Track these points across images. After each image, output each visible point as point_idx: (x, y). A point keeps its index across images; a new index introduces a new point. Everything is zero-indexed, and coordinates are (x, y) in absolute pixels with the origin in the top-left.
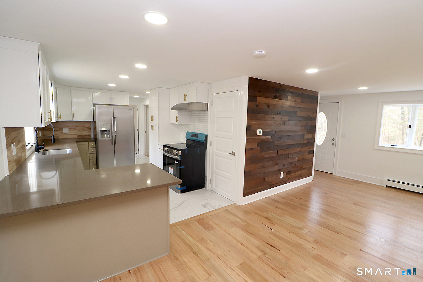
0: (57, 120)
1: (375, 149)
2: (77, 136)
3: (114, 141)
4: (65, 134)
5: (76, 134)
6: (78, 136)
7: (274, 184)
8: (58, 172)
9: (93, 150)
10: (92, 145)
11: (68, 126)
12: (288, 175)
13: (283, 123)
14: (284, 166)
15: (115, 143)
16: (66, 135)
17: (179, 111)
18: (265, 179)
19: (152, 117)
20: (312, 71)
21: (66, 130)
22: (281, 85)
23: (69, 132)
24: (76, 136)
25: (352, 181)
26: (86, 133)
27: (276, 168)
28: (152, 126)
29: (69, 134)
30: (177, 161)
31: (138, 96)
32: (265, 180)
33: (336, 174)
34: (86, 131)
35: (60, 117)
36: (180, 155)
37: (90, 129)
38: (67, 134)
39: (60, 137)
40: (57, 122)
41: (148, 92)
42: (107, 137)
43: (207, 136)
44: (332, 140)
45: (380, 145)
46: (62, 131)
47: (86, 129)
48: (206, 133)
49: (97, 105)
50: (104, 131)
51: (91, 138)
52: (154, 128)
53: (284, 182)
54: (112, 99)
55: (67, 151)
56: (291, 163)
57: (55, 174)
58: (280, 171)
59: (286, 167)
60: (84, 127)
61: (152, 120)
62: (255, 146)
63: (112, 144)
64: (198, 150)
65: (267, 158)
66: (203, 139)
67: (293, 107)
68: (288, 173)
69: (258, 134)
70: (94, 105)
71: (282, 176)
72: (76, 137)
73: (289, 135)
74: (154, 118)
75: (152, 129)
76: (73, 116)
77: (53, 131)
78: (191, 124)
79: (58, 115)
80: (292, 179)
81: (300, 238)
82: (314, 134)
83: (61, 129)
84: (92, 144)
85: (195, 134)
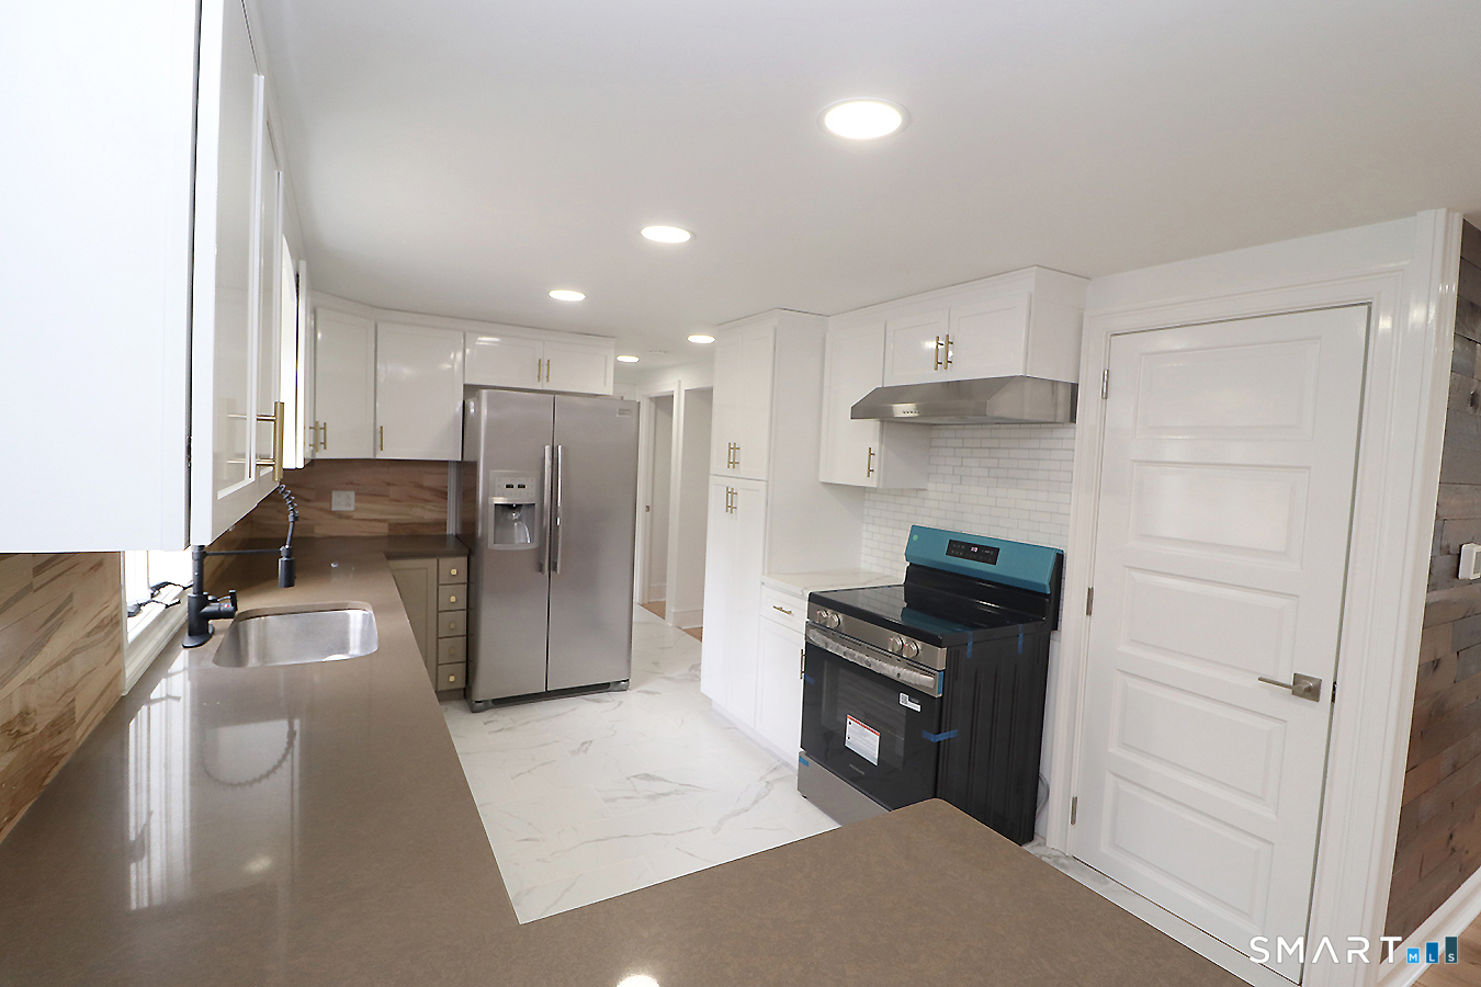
0: (309, 457)
2: (390, 525)
3: (547, 557)
4: (340, 515)
5: (384, 517)
6: (393, 526)
8: (297, 723)
9: (454, 598)
10: (454, 572)
11: (352, 483)
15: (552, 566)
16: (344, 521)
17: (882, 422)
19: (734, 448)
21: (343, 501)
23: (356, 509)
24: (386, 525)
26: (425, 513)
28: (731, 493)
29: (356, 516)
30: (914, 693)
31: (636, 360)
34: (429, 506)
35: (324, 443)
36: (941, 665)
37: (443, 494)
38: (348, 518)
39: (319, 531)
40: (311, 464)
41: (701, 339)
42: (522, 537)
43: (1060, 558)
46: (324, 505)
47: (427, 495)
48: (1056, 544)
49: (484, 392)
50: (509, 507)
51: (445, 537)
52: (739, 501)
54: (542, 367)
55: (352, 619)
57: (284, 757)
60: (421, 486)
61: (733, 463)
62: (1445, 645)
63: (541, 569)
66: (1043, 579)
70: (471, 390)
72: (383, 529)
74: (742, 457)
75: (730, 508)
76: (379, 435)
77: (291, 519)
78: (931, 486)
79: (317, 431)
83: (325, 495)
84: (454, 568)
85: (975, 546)
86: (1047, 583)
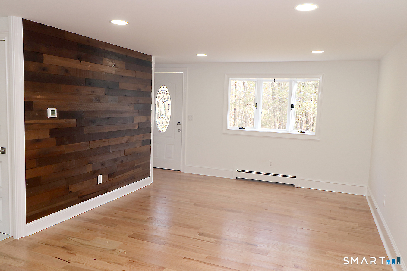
1: (223, 134)
7: (86, 195)
12: (111, 179)
13: (96, 98)
14: (103, 164)
18: (67, 188)
25: (201, 177)
27: (89, 169)
32: (70, 190)
44: (177, 124)
45: (228, 128)
56: (115, 160)
58: (95, 174)
59: (106, 166)
62: (45, 135)
65: (69, 154)
68: (111, 175)
69: (50, 116)
71: (100, 182)
73: (108, 118)
80: (118, 184)
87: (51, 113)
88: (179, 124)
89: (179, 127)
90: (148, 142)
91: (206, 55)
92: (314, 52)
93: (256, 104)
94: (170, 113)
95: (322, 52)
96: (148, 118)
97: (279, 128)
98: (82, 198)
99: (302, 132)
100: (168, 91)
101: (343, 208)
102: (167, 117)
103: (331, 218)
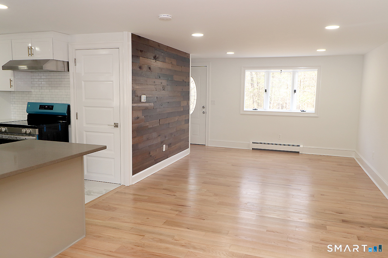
1: (241, 114)
7: (158, 159)
12: (169, 148)
13: (163, 88)
14: (165, 137)
18: (150, 153)
20: (198, 35)
22: (159, 45)
27: (159, 140)
32: (151, 155)
33: (209, 144)
36: (37, 133)
43: (69, 106)
44: (202, 108)
45: (244, 110)
48: (68, 103)
53: (166, 156)
56: (171, 134)
58: (162, 143)
59: (167, 139)
62: (140, 114)
64: (60, 126)
65: (151, 128)
67: (170, 70)
68: (169, 145)
69: (142, 101)
71: (164, 150)
73: (168, 102)
78: (33, 90)
80: (173, 152)
81: (203, 196)
82: (188, 101)
85: (47, 106)
86: (66, 112)
87: (144, 98)
88: (203, 107)
89: (204, 110)
90: (187, 121)
91: (234, 53)
92: (318, 50)
93: (266, 90)
94: (196, 99)
95: (325, 50)
96: (188, 103)
97: (282, 109)
98: (157, 161)
99: (303, 111)
100: (194, 81)
101: (341, 165)
102: (193, 102)
103: (334, 171)
